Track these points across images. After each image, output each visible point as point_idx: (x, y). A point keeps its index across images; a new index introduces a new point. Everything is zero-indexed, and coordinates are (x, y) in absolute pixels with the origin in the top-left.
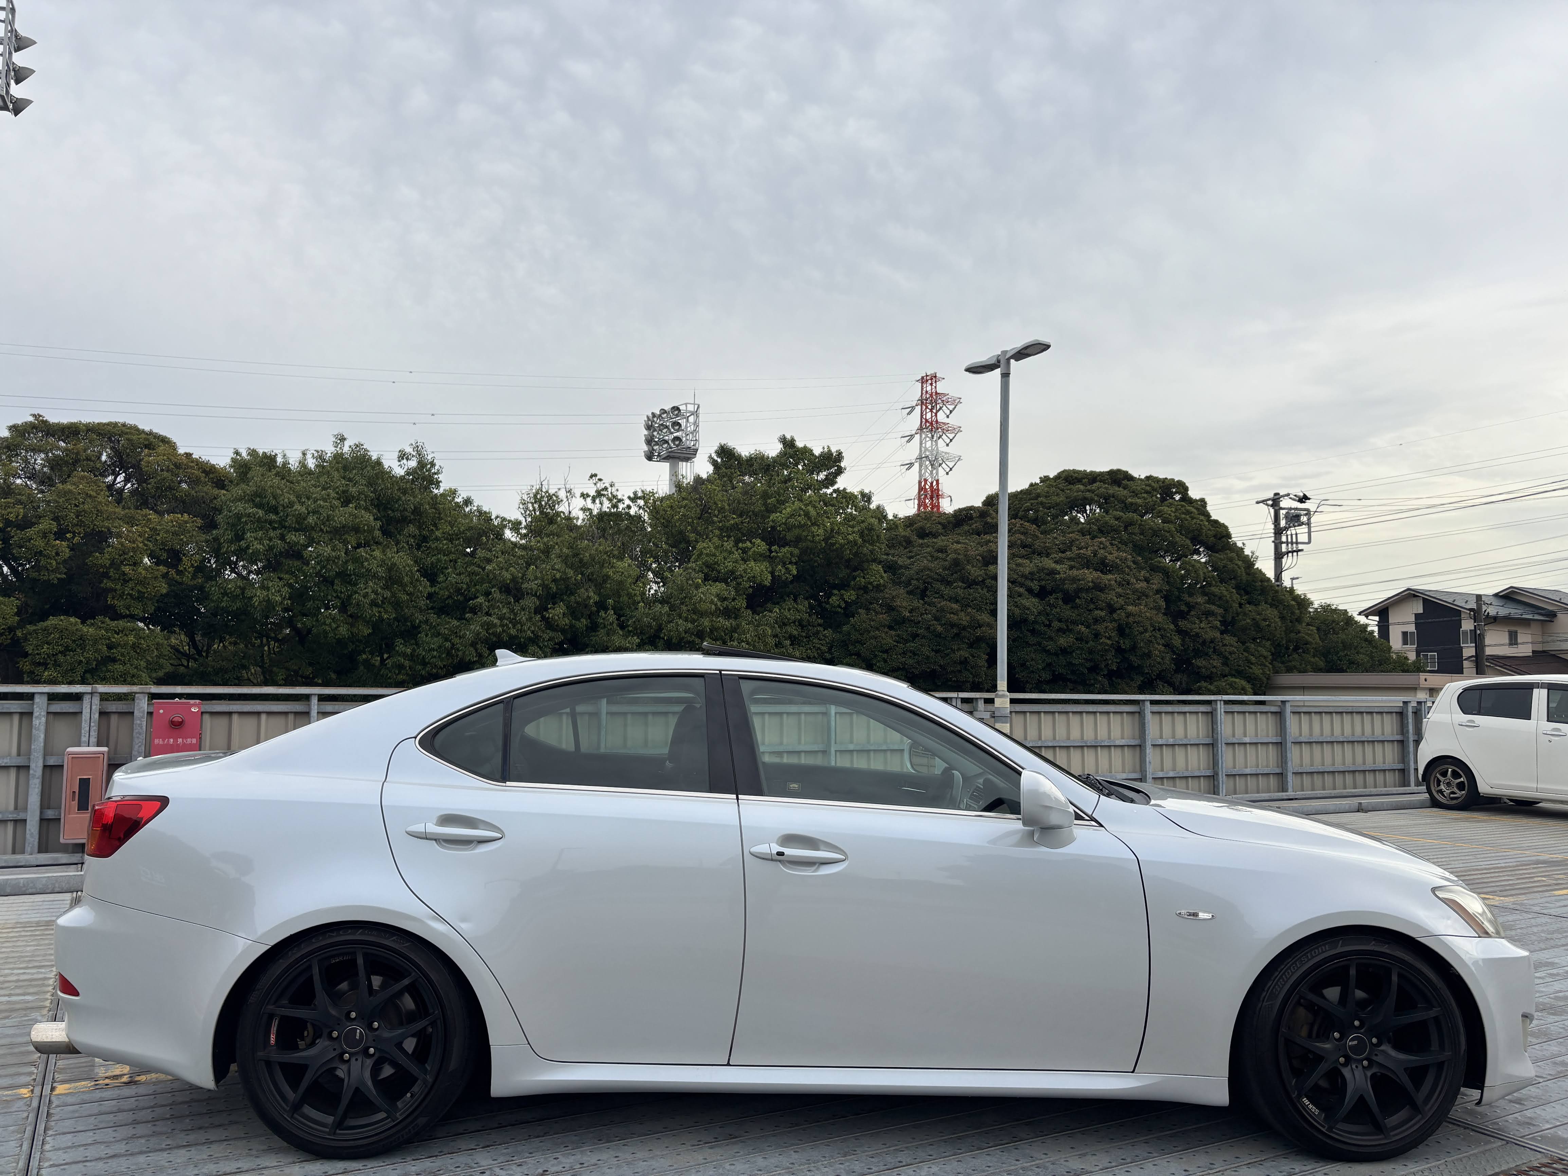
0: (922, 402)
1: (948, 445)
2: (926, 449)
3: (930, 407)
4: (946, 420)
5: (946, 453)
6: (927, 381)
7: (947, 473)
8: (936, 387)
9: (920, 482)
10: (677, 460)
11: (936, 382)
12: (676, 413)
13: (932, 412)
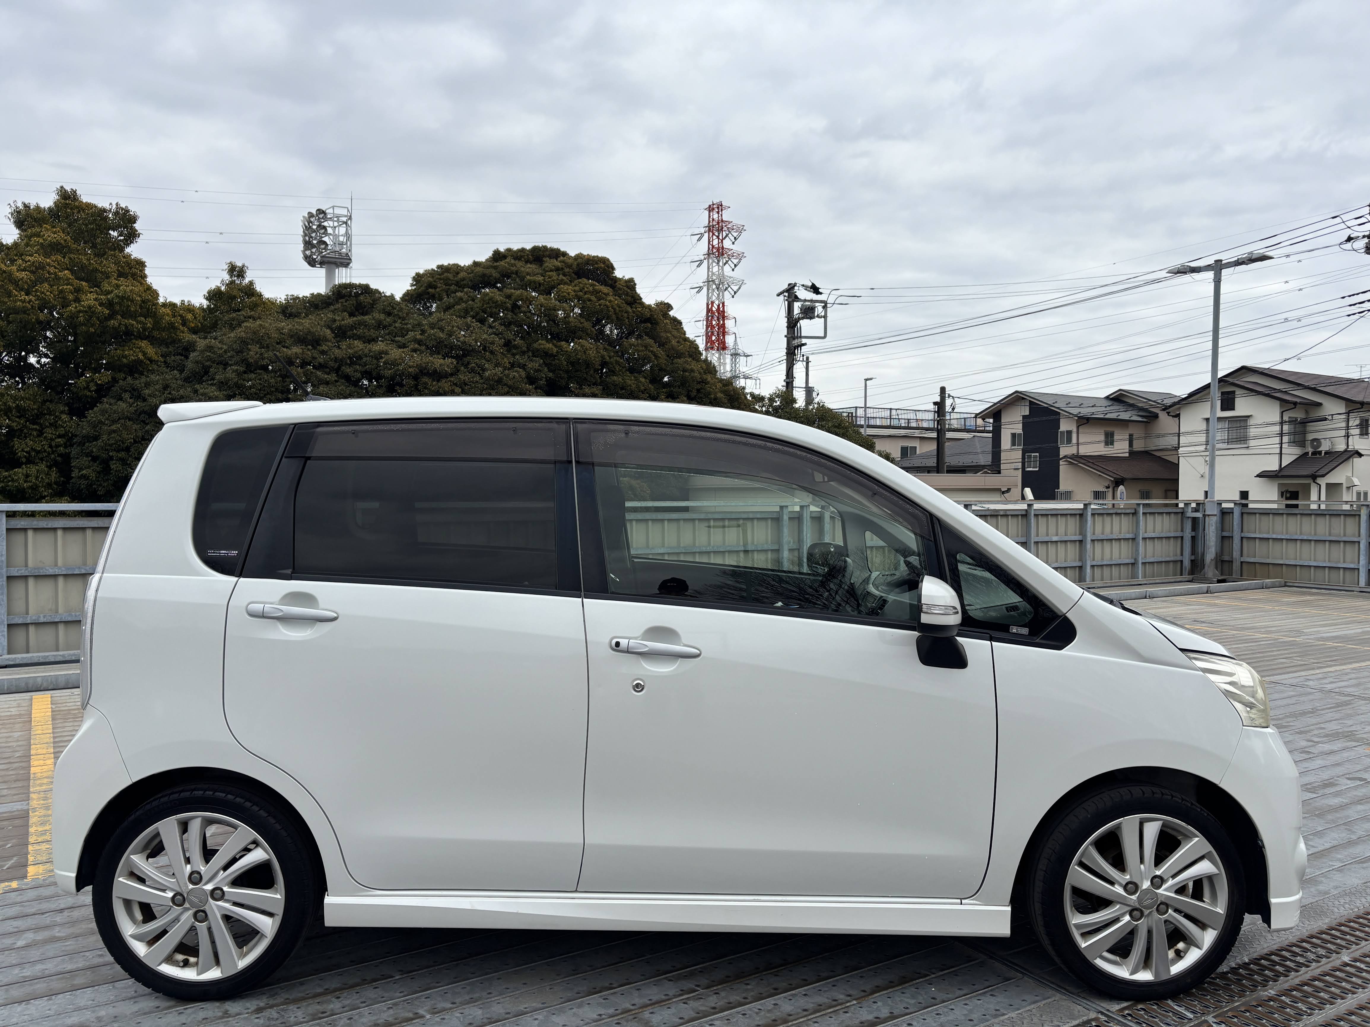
0: (710, 229)
1: (733, 270)
2: (713, 274)
3: (716, 234)
4: (731, 247)
5: (730, 277)
6: (713, 209)
7: (733, 297)
8: (722, 215)
9: (708, 305)
10: (333, 266)
11: (722, 210)
12: (321, 216)
13: (719, 239)
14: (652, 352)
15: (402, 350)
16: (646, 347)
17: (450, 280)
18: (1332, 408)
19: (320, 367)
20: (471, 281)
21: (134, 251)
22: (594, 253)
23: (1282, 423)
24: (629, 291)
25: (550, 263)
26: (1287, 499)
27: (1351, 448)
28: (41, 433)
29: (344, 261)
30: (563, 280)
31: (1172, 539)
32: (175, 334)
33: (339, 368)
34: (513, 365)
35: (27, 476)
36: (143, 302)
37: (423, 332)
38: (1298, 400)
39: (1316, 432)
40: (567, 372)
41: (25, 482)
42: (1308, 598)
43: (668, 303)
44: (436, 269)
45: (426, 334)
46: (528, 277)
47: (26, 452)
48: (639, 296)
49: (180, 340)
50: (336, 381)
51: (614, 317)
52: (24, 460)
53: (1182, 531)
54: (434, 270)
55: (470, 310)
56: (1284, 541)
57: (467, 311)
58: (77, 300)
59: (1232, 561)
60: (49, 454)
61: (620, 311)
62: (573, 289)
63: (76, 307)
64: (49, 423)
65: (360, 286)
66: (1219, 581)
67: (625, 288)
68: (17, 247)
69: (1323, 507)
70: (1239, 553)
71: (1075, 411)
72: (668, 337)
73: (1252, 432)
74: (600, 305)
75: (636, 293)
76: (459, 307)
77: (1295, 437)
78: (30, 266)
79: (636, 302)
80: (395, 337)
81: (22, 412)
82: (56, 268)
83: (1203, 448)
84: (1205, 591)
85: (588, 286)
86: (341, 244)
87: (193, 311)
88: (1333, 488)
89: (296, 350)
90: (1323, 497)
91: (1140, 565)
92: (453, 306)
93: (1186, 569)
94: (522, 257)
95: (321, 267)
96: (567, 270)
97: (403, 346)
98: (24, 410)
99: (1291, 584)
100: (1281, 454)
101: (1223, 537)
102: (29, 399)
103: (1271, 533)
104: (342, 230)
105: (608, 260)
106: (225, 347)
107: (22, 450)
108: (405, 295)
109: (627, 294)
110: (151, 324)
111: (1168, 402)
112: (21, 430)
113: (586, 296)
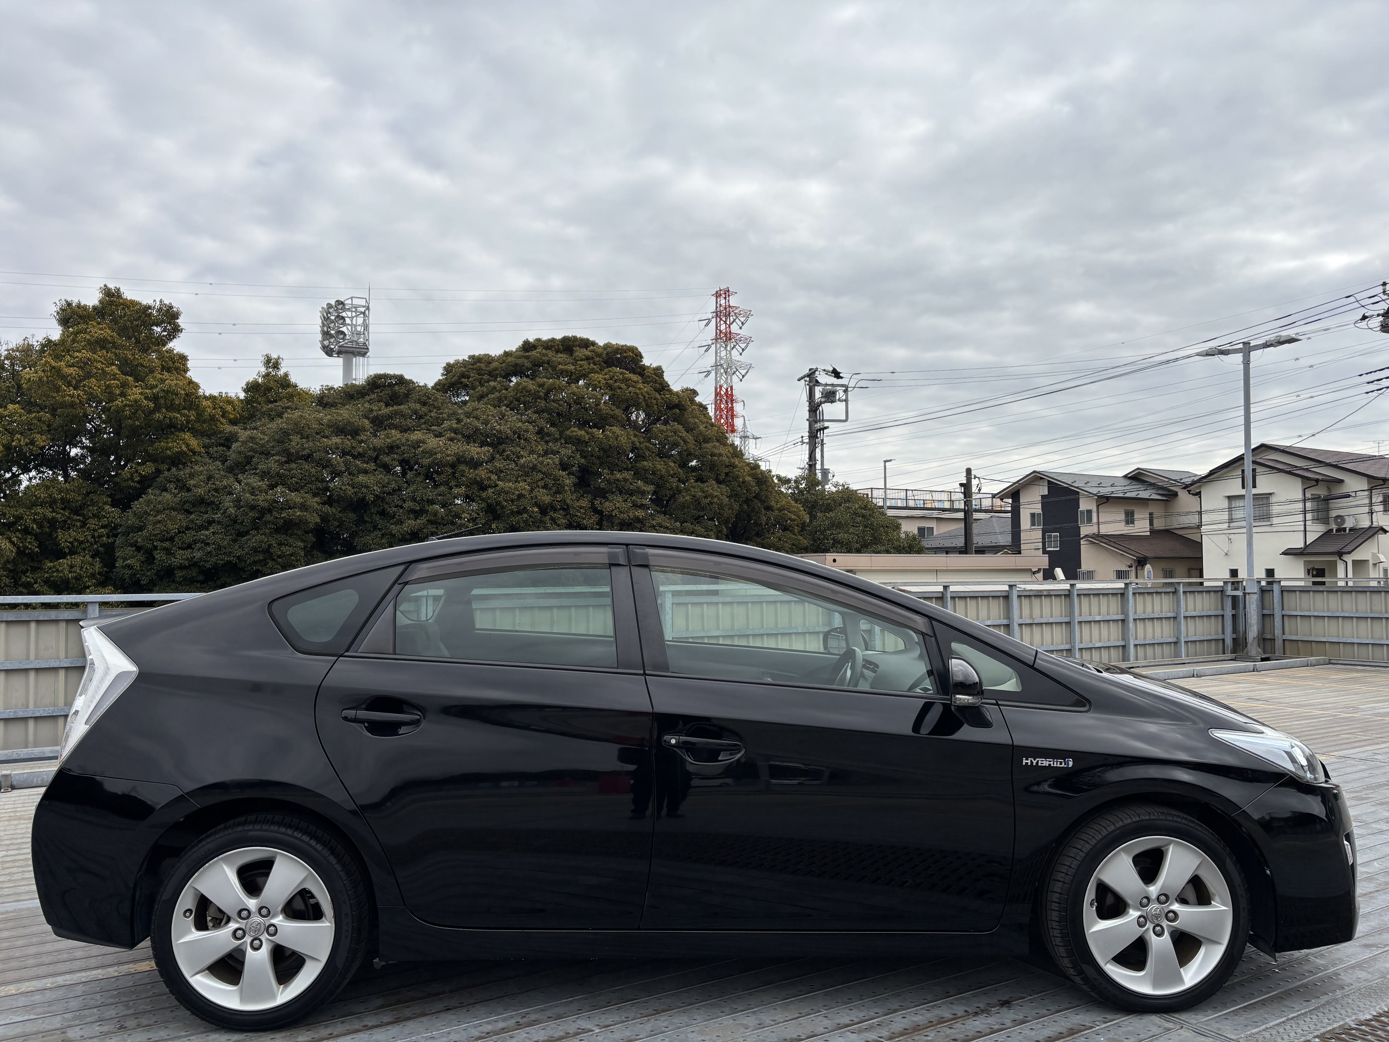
0: (717, 314)
1: (741, 354)
2: (721, 358)
3: (724, 319)
4: (739, 331)
5: (738, 361)
6: (721, 295)
7: (741, 380)
8: (729, 301)
9: (716, 389)
10: (351, 355)
11: (729, 296)
12: (340, 307)
13: (726, 323)
14: (681, 437)
15: (439, 439)
16: (675, 433)
17: (482, 370)
18: (1353, 484)
19: (360, 456)
20: (503, 370)
21: (177, 346)
22: (622, 342)
23: (1305, 501)
24: (657, 378)
25: (581, 353)
26: (1313, 576)
27: (1375, 524)
28: (84, 524)
29: (362, 351)
30: (594, 369)
31: (1213, 618)
32: (216, 426)
33: (377, 458)
34: (546, 453)
35: (72, 566)
36: (187, 395)
37: (459, 421)
38: (1320, 477)
39: (1338, 508)
40: (599, 458)
41: (70, 572)
42: (1356, 675)
43: (693, 390)
44: (467, 360)
45: (462, 423)
46: (560, 366)
47: (69, 542)
48: (667, 383)
49: (220, 432)
50: (375, 470)
51: (644, 404)
52: (67, 550)
53: (1223, 609)
54: (466, 361)
55: (504, 399)
56: (1326, 618)
57: (500, 400)
58: (123, 395)
59: (1274, 639)
60: (92, 544)
61: (649, 398)
62: (603, 377)
63: (122, 401)
64: (93, 514)
65: (394, 376)
66: (1263, 660)
67: (653, 375)
68: (64, 343)
69: (1350, 584)
70: (1281, 631)
71: (1095, 491)
72: (696, 423)
73: (1275, 509)
74: (630, 393)
75: (664, 380)
76: (493, 396)
77: (1318, 514)
78: (78, 362)
79: (664, 389)
80: (431, 426)
81: (66, 504)
82: (102, 363)
83: (1226, 526)
84: (1252, 669)
85: (618, 374)
86: (359, 334)
87: (232, 402)
88: (1359, 565)
89: (336, 440)
90: (1350, 575)
91: (1183, 644)
92: (487, 395)
93: (1228, 647)
94: (552, 346)
95: (338, 357)
96: (597, 359)
97: (439, 435)
98: (69, 501)
99: (1335, 662)
100: (1305, 531)
101: (1263, 615)
102: (74, 491)
103: (1312, 610)
104: (360, 320)
105: (637, 349)
106: (266, 438)
107: (66, 540)
108: (436, 384)
109: (656, 382)
110: (194, 416)
111: (1188, 481)
112: (65, 521)
113: (617, 384)
